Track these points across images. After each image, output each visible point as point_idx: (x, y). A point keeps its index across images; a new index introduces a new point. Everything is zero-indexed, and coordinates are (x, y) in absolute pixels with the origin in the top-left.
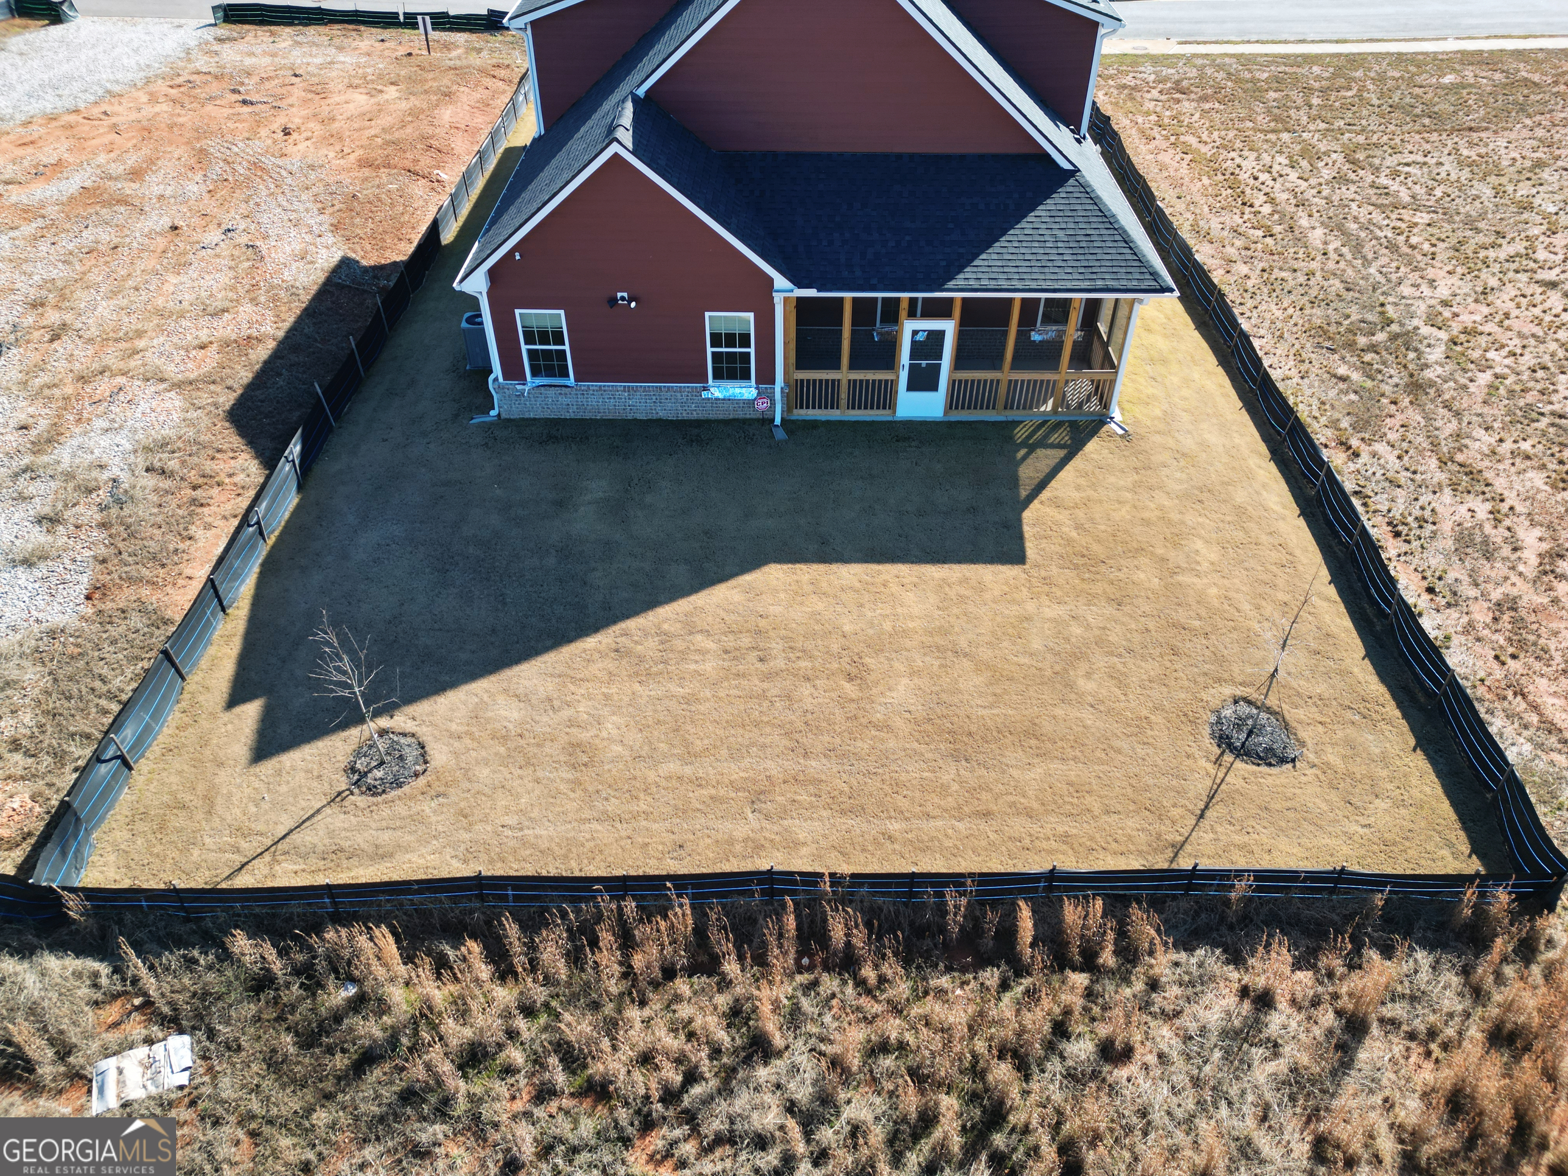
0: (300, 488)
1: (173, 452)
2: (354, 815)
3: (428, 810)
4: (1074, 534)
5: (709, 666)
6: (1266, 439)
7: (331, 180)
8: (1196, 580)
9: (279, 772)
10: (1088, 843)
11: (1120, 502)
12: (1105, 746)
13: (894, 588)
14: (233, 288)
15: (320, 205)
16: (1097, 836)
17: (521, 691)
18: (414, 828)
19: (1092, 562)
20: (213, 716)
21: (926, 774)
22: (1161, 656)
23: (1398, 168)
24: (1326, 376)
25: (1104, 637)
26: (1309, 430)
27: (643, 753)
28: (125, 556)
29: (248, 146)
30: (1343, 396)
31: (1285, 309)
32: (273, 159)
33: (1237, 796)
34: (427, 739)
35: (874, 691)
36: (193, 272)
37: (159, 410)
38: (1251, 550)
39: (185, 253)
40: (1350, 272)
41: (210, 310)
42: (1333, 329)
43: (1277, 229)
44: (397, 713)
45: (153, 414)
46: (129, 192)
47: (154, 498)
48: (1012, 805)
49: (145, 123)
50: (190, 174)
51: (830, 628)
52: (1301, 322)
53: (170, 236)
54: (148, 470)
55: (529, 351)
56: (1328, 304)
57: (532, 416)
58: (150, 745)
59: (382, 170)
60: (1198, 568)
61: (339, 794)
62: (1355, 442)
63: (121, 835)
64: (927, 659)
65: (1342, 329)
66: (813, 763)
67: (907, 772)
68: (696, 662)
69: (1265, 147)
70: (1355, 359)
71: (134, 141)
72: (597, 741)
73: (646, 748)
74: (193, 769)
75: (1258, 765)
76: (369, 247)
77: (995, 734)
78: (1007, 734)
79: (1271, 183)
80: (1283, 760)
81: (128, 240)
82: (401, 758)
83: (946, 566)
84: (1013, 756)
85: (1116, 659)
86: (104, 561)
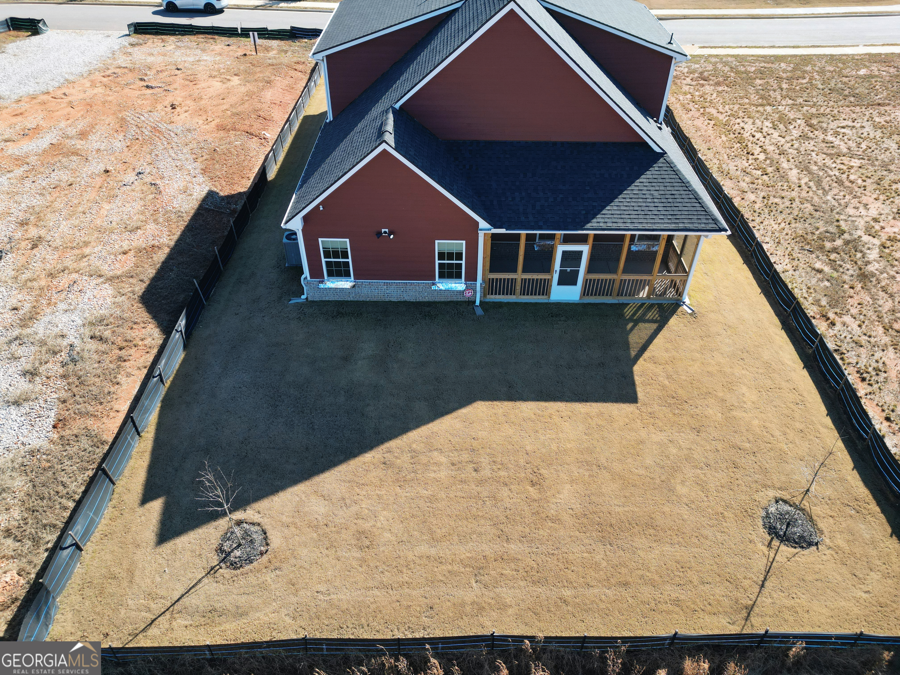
0: (185, 347)
1: (107, 325)
2: (223, 584)
3: (269, 580)
4: (666, 382)
5: (443, 474)
6: (778, 314)
7: (201, 139)
8: (744, 414)
9: (174, 552)
10: (692, 606)
11: (693, 360)
12: (697, 534)
13: (556, 419)
14: (142, 213)
15: (194, 156)
16: (698, 600)
17: (325, 493)
18: (261, 593)
19: (679, 402)
20: (133, 510)
21: (585, 555)
22: (727, 468)
23: (838, 130)
24: (809, 269)
25: (691, 455)
26: (803, 307)
27: (404, 539)
28: (77, 398)
29: (150, 116)
30: (820, 283)
31: (779, 224)
32: (165, 125)
33: (784, 571)
34: (267, 527)
35: (549, 494)
36: (118, 202)
37: (98, 297)
38: (776, 392)
39: (113, 189)
40: (816, 199)
41: (129, 227)
42: (809, 237)
43: (770, 170)
44: (248, 508)
45: (95, 300)
46: (79, 147)
47: (96, 357)
48: (642, 577)
49: (88, 100)
50: (116, 135)
51: (518, 448)
52: (790, 232)
53: (104, 176)
54: (92, 338)
55: (326, 262)
56: (805, 221)
57: (327, 299)
58: (93, 532)
59: (231, 132)
60: (745, 406)
61: (212, 568)
62: (831, 315)
63: (75, 598)
64: (581, 471)
65: (815, 237)
66: (513, 546)
67: (573, 553)
68: (435, 472)
69: (757, 115)
70: (825, 257)
71: (82, 113)
72: (375, 530)
73: (406, 535)
74: (120, 550)
75: (795, 548)
76: (224, 183)
77: (627, 525)
78: (635, 525)
79: (762, 139)
80: (810, 544)
81: (78, 179)
82: (252, 542)
83: (588, 404)
84: (640, 542)
85: (699, 471)
86: (64, 402)
